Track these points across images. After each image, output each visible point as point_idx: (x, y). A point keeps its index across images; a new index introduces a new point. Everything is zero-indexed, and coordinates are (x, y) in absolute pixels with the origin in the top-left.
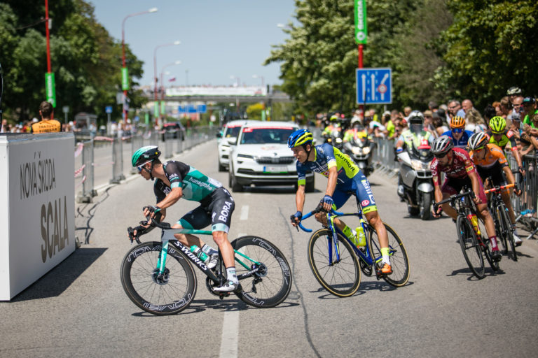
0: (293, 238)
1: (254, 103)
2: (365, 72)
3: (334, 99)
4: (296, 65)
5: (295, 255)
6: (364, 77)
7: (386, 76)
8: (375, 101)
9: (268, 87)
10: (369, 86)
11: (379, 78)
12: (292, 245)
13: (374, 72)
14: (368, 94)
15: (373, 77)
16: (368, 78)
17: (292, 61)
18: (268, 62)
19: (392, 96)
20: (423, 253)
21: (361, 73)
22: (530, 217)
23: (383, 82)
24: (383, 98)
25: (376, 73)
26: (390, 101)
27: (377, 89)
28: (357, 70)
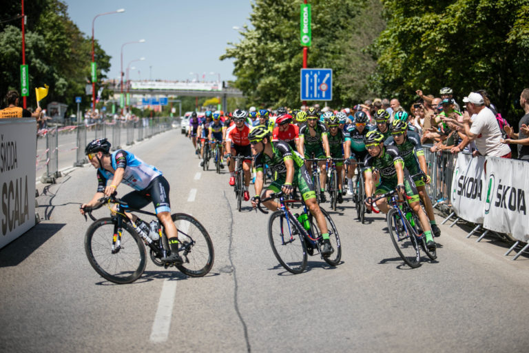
1: (211, 98)
2: (309, 72)
4: (247, 62)
5: (233, 234)
6: (307, 76)
7: (328, 76)
8: (317, 98)
9: (224, 83)
10: (311, 84)
11: (321, 77)
12: (231, 225)
13: (317, 72)
14: (311, 92)
15: (316, 76)
16: (311, 77)
17: (243, 59)
18: (222, 58)
19: (332, 95)
20: (348, 234)
21: (305, 73)
23: (324, 81)
24: (324, 95)
25: (319, 72)
26: (330, 98)
27: (319, 87)
28: (302, 69)
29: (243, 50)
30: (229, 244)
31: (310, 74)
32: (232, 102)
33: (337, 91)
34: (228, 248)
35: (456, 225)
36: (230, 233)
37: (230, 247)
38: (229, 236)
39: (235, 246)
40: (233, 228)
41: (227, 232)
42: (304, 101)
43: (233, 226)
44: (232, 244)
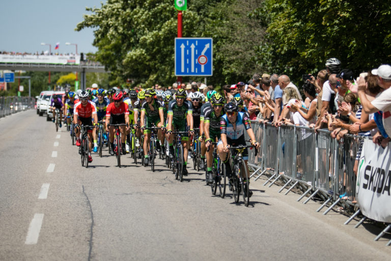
0: (94, 219)
1: (67, 73)
2: (185, 42)
3: (151, 70)
4: (111, 31)
5: (94, 238)
6: (183, 47)
7: (207, 46)
8: (194, 73)
9: (82, 55)
10: (188, 57)
11: (200, 48)
12: (92, 227)
13: (194, 41)
14: (188, 66)
15: (193, 46)
16: (188, 48)
17: (107, 27)
18: (80, 28)
19: (212, 69)
20: (232, 237)
21: (179, 42)
22: (346, 200)
23: (203, 53)
24: (203, 70)
25: (197, 42)
26: (210, 74)
27: (197, 60)
28: (176, 39)
29: (107, 17)
30: (88, 250)
31: (185, 44)
32: (93, 78)
33: (219, 64)
34: (88, 255)
35: (361, 226)
36: (90, 236)
37: (90, 254)
38: (88, 241)
39: (95, 252)
40: (93, 231)
41: (87, 236)
42: (179, 77)
43: (93, 229)
44: (92, 250)
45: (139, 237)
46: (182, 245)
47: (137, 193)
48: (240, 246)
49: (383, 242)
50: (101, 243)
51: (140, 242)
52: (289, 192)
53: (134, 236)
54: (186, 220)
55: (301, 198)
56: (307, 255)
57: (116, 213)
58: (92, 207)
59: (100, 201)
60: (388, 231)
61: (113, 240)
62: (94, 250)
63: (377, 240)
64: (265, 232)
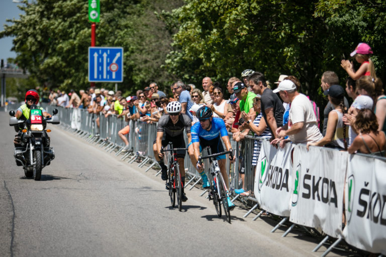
0: (15, 211)
2: (98, 51)
3: (66, 76)
4: (30, 39)
5: (15, 229)
6: (96, 55)
7: (118, 55)
8: (106, 79)
10: (100, 64)
11: (111, 56)
13: (106, 51)
14: (100, 72)
15: (105, 55)
16: (100, 56)
17: (26, 35)
19: (123, 75)
21: (93, 51)
23: (114, 61)
24: (114, 77)
25: (109, 51)
26: (121, 80)
27: (109, 68)
28: (89, 48)
29: (25, 26)
30: (11, 240)
31: (98, 53)
32: (12, 83)
33: (130, 70)
34: (10, 245)
35: (259, 219)
36: (12, 227)
37: (12, 243)
38: (10, 232)
39: (17, 242)
40: (15, 223)
41: (9, 227)
42: (92, 83)
43: (15, 220)
44: (14, 240)
45: (57, 228)
46: (96, 235)
47: (55, 188)
48: (150, 236)
49: (279, 234)
50: (22, 233)
51: (58, 232)
52: (193, 188)
53: (52, 227)
54: (100, 213)
55: (204, 193)
56: (211, 245)
57: (36, 206)
58: (14, 200)
59: (20, 196)
60: (284, 223)
61: (33, 231)
62: (16, 240)
63: (274, 232)
64: (172, 224)
